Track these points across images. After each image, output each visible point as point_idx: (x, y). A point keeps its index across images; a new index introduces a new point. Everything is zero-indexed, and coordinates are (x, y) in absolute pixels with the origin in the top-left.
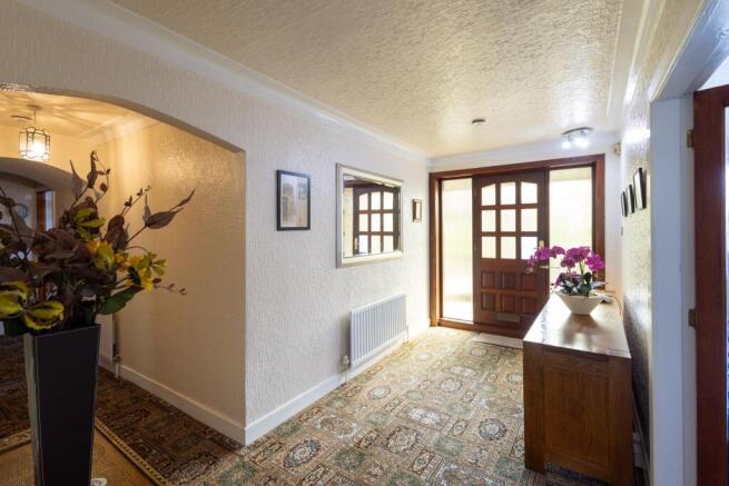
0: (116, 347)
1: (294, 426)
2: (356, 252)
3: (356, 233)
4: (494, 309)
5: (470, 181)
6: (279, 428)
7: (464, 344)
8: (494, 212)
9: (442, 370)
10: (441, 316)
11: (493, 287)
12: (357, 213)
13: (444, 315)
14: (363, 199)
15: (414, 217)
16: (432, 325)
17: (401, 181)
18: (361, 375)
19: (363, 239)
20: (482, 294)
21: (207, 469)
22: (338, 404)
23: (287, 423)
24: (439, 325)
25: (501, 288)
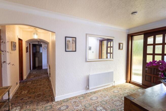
0: (50, 74)
1: (67, 100)
2: (107, 58)
3: (107, 53)
4: (151, 81)
5: (143, 36)
6: (64, 100)
7: (134, 90)
8: (152, 46)
9: (119, 98)
10: (130, 80)
11: (151, 73)
12: (107, 47)
13: (132, 80)
14: (109, 43)
15: (119, 48)
16: (127, 82)
17: (114, 37)
18: (93, 92)
19: (109, 55)
20: (146, 75)
21: (46, 104)
22: (81, 98)
23: (67, 99)
24: (130, 82)
25: (154, 74)
